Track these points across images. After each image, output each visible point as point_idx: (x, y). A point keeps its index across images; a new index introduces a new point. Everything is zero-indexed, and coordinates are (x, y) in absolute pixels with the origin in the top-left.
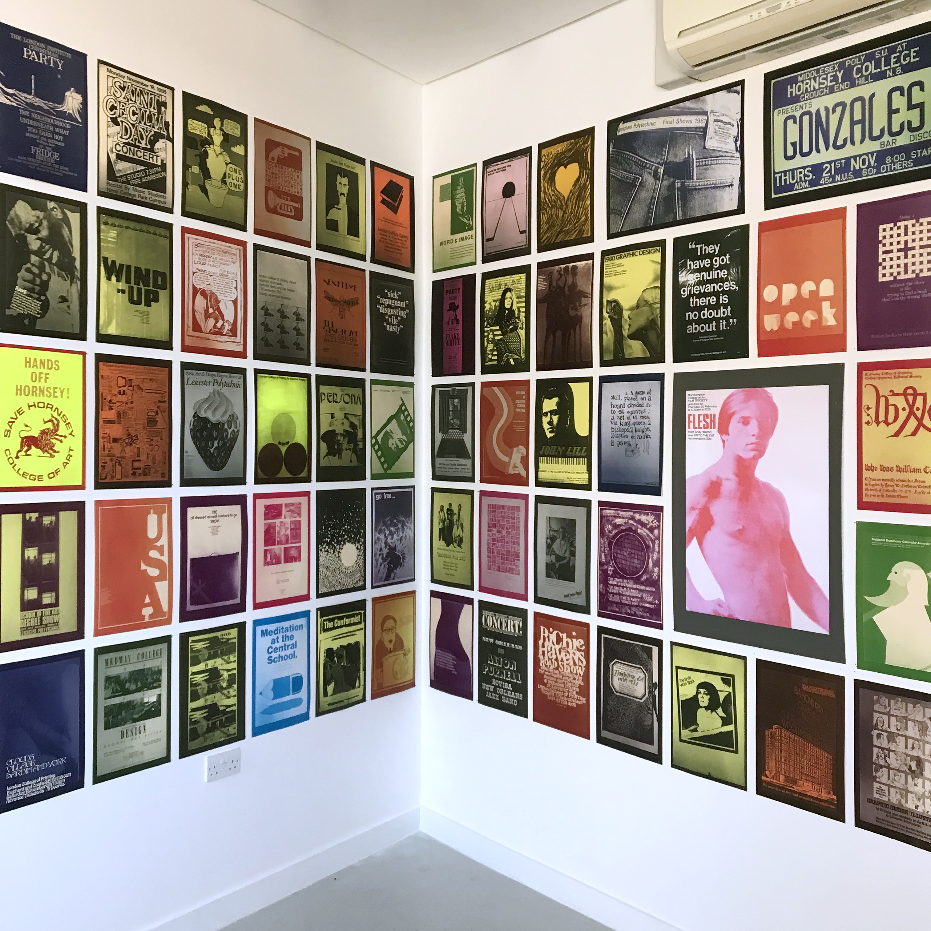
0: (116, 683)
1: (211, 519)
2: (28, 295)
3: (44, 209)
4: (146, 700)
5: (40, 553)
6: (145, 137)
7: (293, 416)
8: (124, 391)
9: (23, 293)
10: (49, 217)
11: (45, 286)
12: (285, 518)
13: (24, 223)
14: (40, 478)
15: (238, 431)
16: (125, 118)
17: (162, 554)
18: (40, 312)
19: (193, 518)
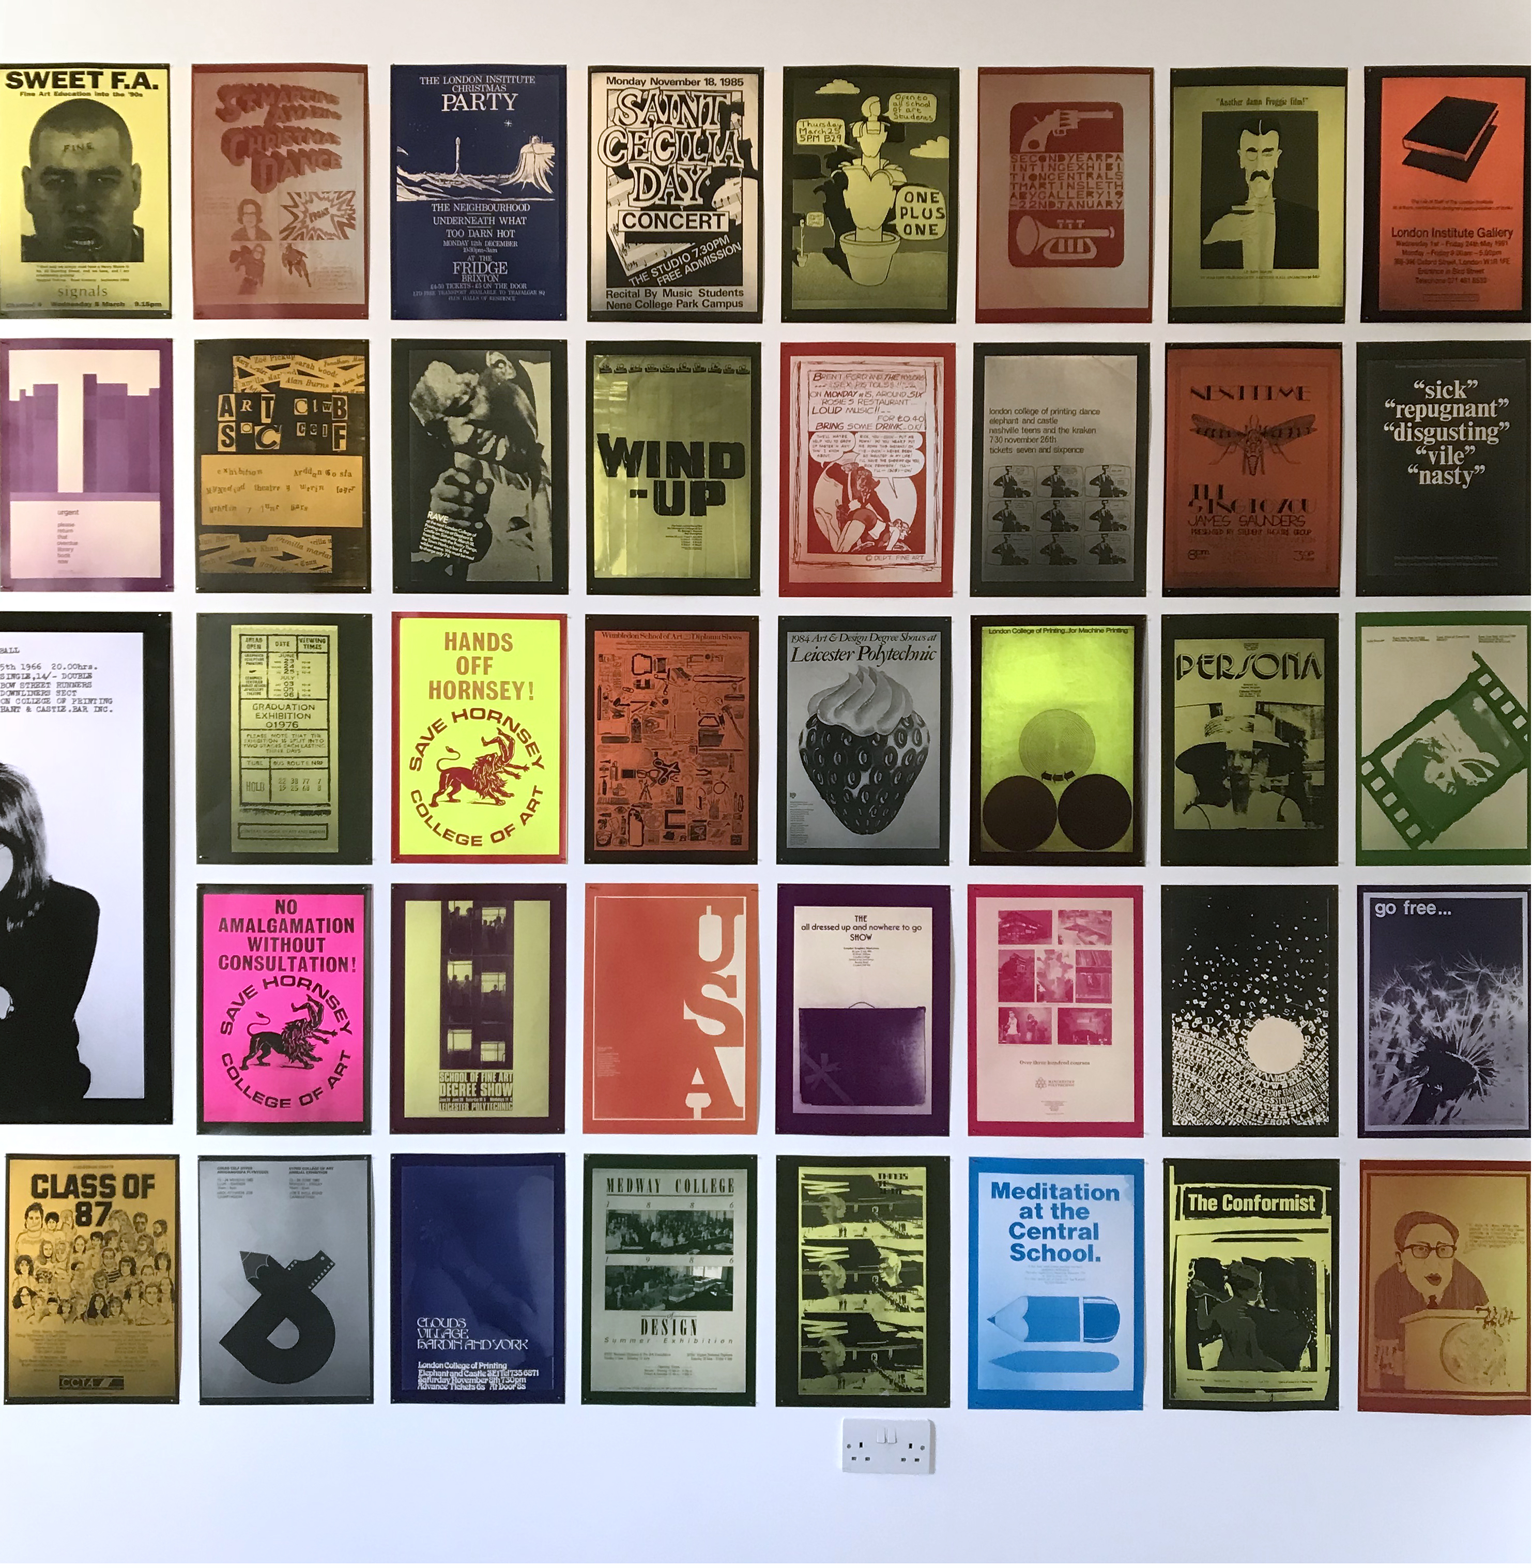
0: (629, 1227)
1: (851, 931)
2: (450, 524)
3: (479, 367)
4: (697, 1273)
5: (477, 971)
6: (690, 184)
7: (1087, 716)
8: (647, 682)
9: (442, 523)
10: (488, 380)
11: (482, 504)
12: (1060, 942)
13: (442, 400)
14: (475, 841)
15: (925, 752)
16: (647, 159)
17: (732, 993)
18: (474, 550)
19: (806, 927)
